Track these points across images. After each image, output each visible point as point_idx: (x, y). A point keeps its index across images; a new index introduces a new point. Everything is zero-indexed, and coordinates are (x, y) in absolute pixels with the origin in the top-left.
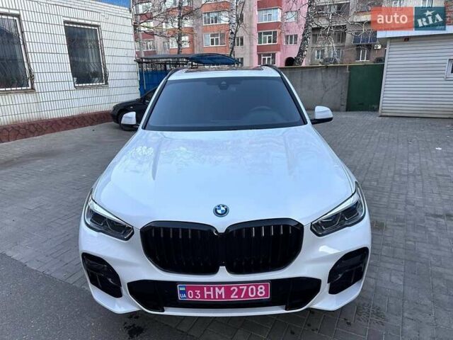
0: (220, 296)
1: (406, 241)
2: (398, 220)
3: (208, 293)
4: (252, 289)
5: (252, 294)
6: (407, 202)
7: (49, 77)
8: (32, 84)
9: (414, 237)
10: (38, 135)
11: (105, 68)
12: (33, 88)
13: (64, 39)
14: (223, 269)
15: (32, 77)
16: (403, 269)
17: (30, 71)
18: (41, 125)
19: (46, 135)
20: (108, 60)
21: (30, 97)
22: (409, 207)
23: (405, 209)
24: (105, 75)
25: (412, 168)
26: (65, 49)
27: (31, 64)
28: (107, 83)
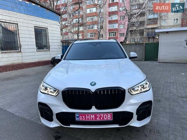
0: (93, 118)
1: (170, 106)
2: (166, 99)
3: (88, 117)
4: (105, 116)
5: (105, 118)
6: (170, 92)
7: (27, 47)
8: (20, 49)
9: (173, 105)
10: (21, 69)
11: (49, 44)
12: (20, 51)
13: (34, 33)
14: (94, 107)
15: (20, 47)
16: (169, 116)
17: (20, 44)
18: (22, 65)
19: (24, 69)
20: (50, 41)
21: (19, 54)
22: (171, 94)
23: (169, 95)
24: (49, 46)
25: (172, 81)
26: (34, 36)
27: (21, 42)
28: (49, 50)
